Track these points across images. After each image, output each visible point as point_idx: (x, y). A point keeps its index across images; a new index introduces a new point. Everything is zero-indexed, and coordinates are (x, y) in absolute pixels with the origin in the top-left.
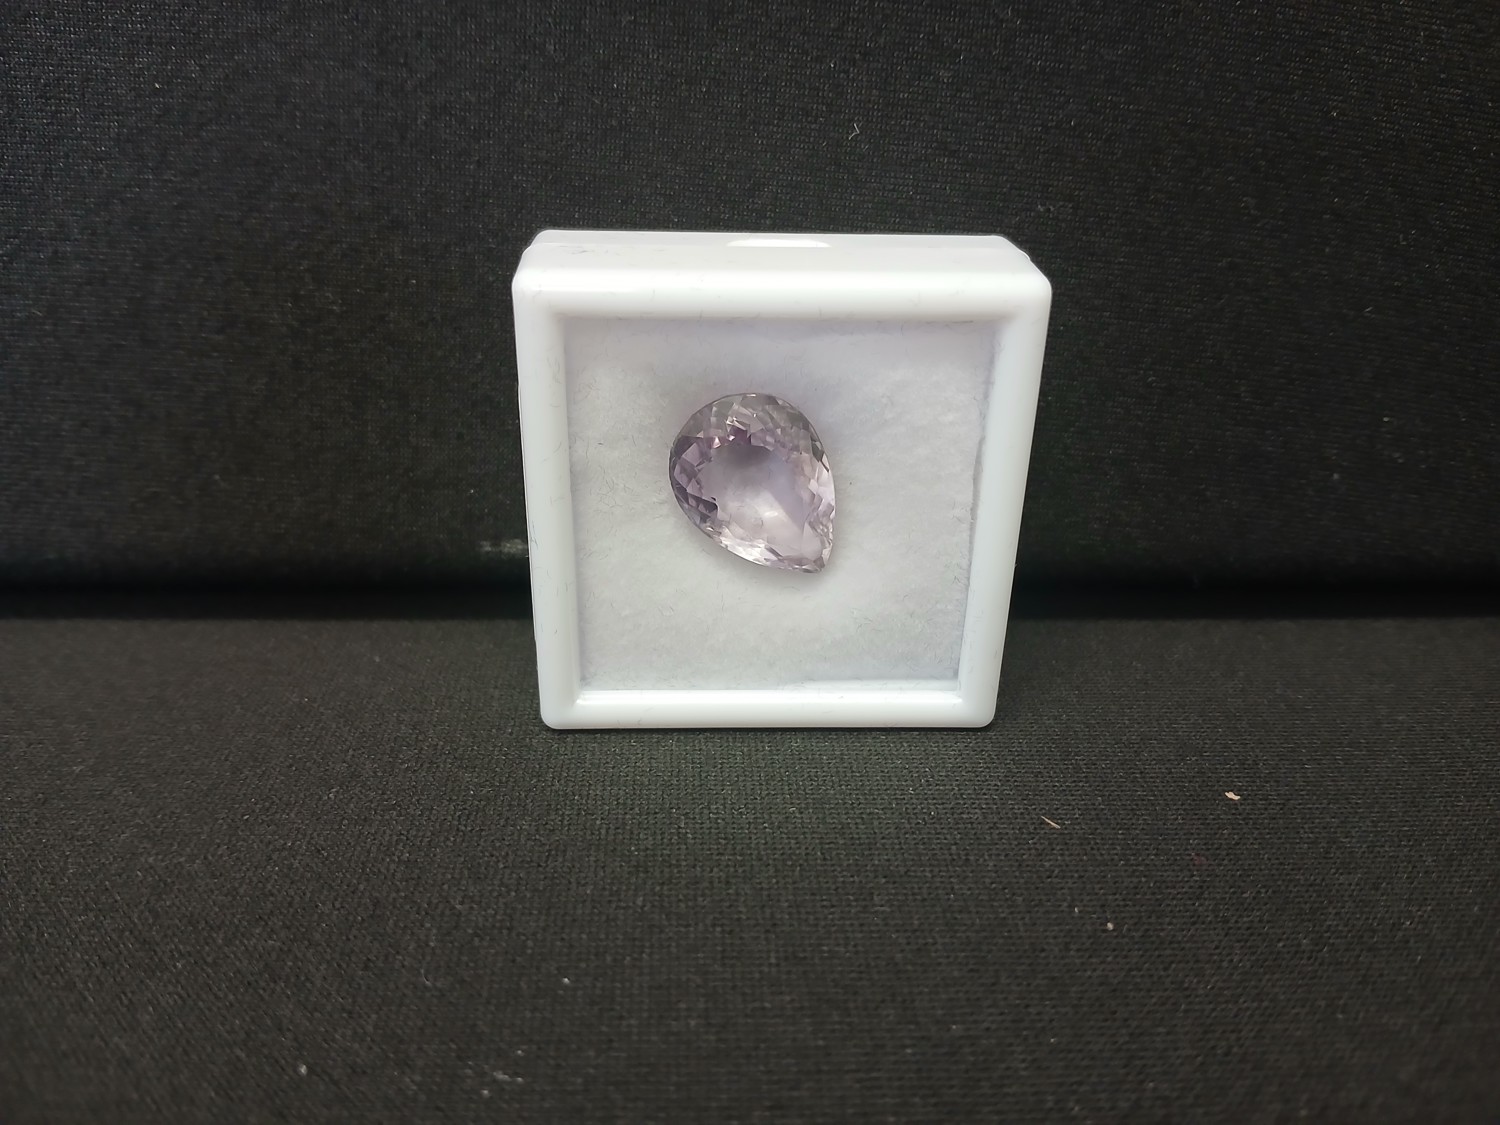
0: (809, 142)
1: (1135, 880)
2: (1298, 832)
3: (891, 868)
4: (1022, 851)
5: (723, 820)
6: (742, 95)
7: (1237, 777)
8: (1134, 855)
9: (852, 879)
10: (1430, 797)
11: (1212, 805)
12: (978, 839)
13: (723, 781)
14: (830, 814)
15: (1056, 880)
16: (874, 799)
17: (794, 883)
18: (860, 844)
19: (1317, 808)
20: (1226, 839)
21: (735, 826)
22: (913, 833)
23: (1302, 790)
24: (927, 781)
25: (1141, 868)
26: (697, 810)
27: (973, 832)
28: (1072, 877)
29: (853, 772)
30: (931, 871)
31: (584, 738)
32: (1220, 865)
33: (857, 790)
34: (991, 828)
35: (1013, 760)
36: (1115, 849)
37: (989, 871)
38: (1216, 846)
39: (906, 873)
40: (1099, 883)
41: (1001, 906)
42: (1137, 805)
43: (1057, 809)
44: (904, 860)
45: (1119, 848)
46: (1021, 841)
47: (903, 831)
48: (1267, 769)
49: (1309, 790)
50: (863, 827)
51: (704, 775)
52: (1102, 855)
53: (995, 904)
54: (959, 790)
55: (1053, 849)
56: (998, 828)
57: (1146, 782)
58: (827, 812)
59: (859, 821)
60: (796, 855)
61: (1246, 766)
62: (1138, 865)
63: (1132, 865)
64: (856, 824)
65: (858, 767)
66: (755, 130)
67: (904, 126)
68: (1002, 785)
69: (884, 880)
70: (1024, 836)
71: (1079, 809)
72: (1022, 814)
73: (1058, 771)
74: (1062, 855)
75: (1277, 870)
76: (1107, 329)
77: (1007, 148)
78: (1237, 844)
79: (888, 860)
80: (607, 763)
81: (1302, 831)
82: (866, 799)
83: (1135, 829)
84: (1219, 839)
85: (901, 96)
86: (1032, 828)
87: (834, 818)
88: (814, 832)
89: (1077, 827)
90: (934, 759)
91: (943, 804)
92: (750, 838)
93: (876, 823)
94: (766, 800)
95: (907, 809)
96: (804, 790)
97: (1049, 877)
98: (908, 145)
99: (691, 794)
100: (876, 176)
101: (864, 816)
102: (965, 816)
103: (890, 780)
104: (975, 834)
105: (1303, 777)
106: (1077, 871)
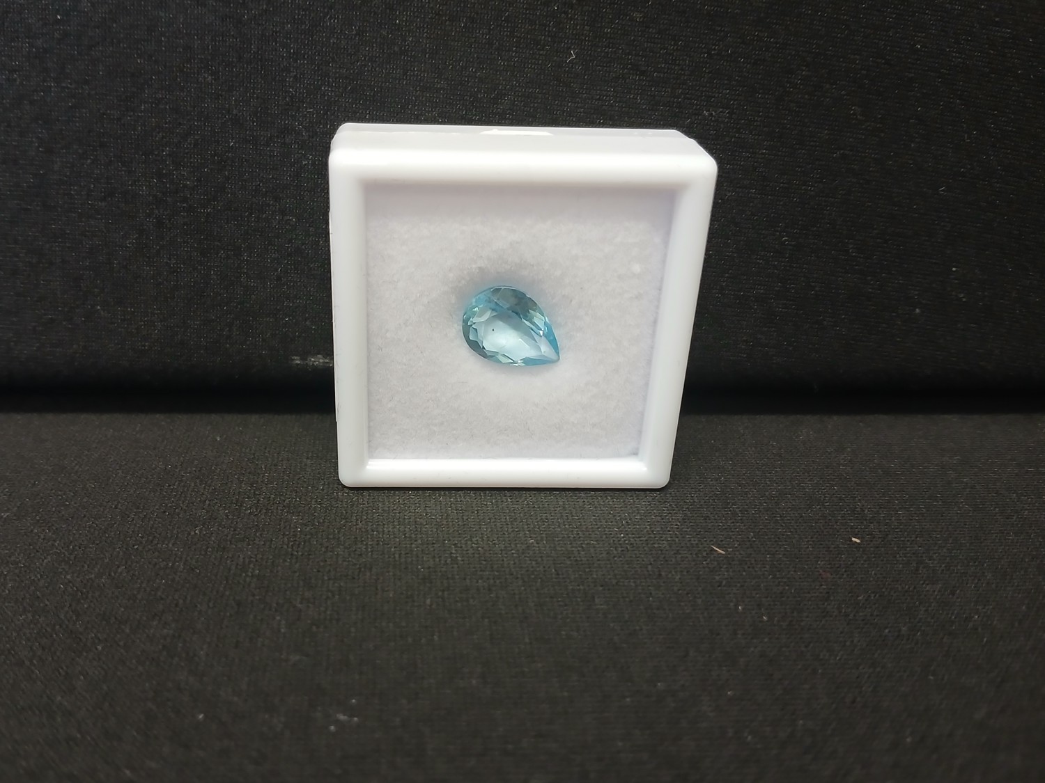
0: (538, 64)
1: (781, 588)
2: (896, 557)
3: (606, 580)
4: (699, 569)
5: (483, 548)
6: (490, 29)
7: (850, 520)
8: (779, 571)
9: (578, 588)
10: (989, 533)
11: (833, 538)
12: (667, 561)
13: (480, 522)
14: (559, 544)
15: (725, 588)
16: (590, 534)
17: (537, 590)
18: (582, 564)
19: (908, 541)
20: (844, 561)
21: (492, 552)
22: (620, 557)
23: (897, 529)
24: (627, 522)
25: (785, 580)
26: (463, 541)
27: (663, 556)
28: (736, 586)
29: (572, 516)
30: (635, 582)
31: (376, 493)
32: (840, 578)
33: (577, 528)
34: (675, 554)
35: (688, 508)
36: (765, 567)
37: (676, 582)
38: (837, 566)
39: (617, 583)
40: (755, 590)
41: (686, 605)
42: (779, 538)
43: (722, 541)
44: (615, 575)
45: (767, 566)
46: (698, 562)
47: (613, 556)
48: (870, 514)
49: (901, 529)
50: (583, 553)
51: (465, 518)
52: (755, 571)
53: (682, 604)
54: (651, 528)
55: (721, 568)
56: (680, 554)
57: (784, 523)
58: (557, 543)
59: (579, 549)
60: (536, 571)
61: (856, 512)
62: (782, 578)
63: (778, 578)
64: (578, 551)
65: (576, 513)
66: (499, 55)
67: (607, 52)
68: (681, 525)
69: (601, 588)
70: (699, 559)
71: (738, 541)
72: (697, 544)
73: (720, 515)
74: (727, 571)
75: (882, 581)
76: (753, 202)
77: (682, 70)
78: (852, 564)
79: (603, 575)
80: (394, 510)
81: (898, 556)
82: (584, 534)
83: (779, 554)
84: (839, 561)
85: (606, 31)
86: (705, 554)
87: (562, 547)
88: (548, 557)
89: (737, 553)
90: (631, 507)
91: (639, 537)
92: (503, 560)
93: (592, 550)
94: (512, 535)
95: (614, 541)
96: (539, 528)
97: (719, 586)
98: (610, 66)
99: (458, 531)
100: (586, 89)
101: (584, 546)
102: (656, 546)
103: (601, 522)
104: (664, 557)
105: (898, 520)
106: (739, 582)
